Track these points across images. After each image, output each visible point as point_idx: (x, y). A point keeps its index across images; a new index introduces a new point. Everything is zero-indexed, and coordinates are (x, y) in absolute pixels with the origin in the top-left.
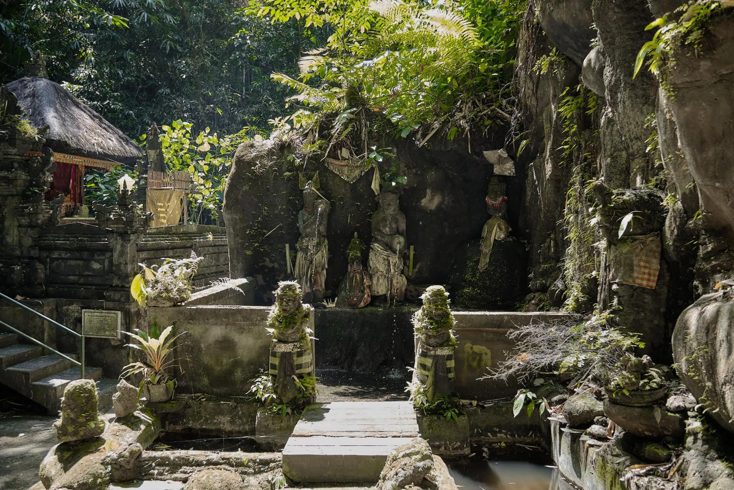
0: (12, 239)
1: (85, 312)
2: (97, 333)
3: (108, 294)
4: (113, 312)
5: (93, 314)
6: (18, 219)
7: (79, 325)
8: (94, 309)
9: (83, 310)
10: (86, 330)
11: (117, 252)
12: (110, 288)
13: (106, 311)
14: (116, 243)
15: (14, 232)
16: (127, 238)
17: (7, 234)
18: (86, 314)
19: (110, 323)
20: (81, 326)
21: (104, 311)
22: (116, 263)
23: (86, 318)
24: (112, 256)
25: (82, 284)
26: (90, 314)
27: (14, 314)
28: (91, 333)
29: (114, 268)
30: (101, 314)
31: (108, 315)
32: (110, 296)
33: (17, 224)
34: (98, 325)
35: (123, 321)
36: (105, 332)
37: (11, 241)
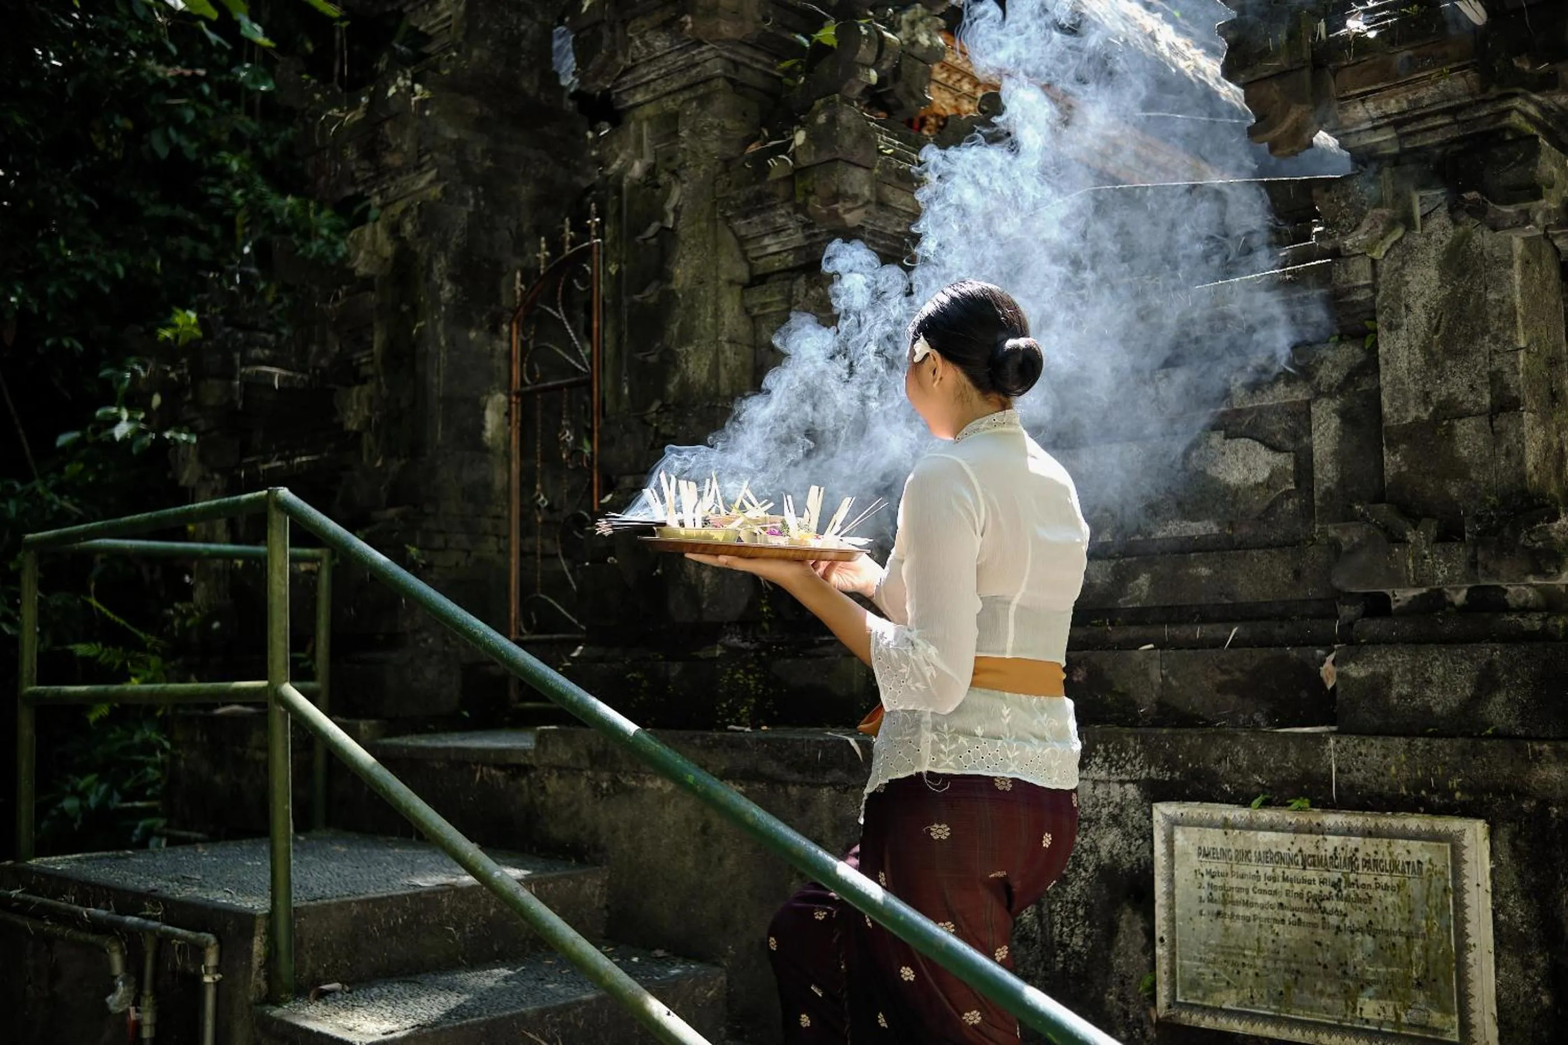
0: (707, 360)
1: (1174, 823)
2: (1280, 998)
3: (1356, 671)
4: (1414, 822)
5: (1239, 840)
6: (742, 241)
7: (1128, 919)
8: (1245, 802)
9: (1163, 811)
10: (1188, 965)
11: (1418, 318)
12: (1375, 626)
13: (1357, 820)
14: (1405, 252)
15: (717, 314)
16: (1510, 176)
17: (686, 337)
18: (1179, 835)
19: (1393, 921)
20: (1150, 932)
21: (1332, 819)
22: (1415, 412)
23: (1182, 874)
24: (1371, 365)
25: (1139, 616)
26: (1214, 839)
27: (705, 830)
28: (1229, 1001)
29: (1393, 461)
30: (1307, 843)
31: (1367, 847)
32: (1378, 686)
33: (741, 272)
34: (1288, 934)
35: (1517, 911)
36: (1350, 997)
37: (703, 375)
